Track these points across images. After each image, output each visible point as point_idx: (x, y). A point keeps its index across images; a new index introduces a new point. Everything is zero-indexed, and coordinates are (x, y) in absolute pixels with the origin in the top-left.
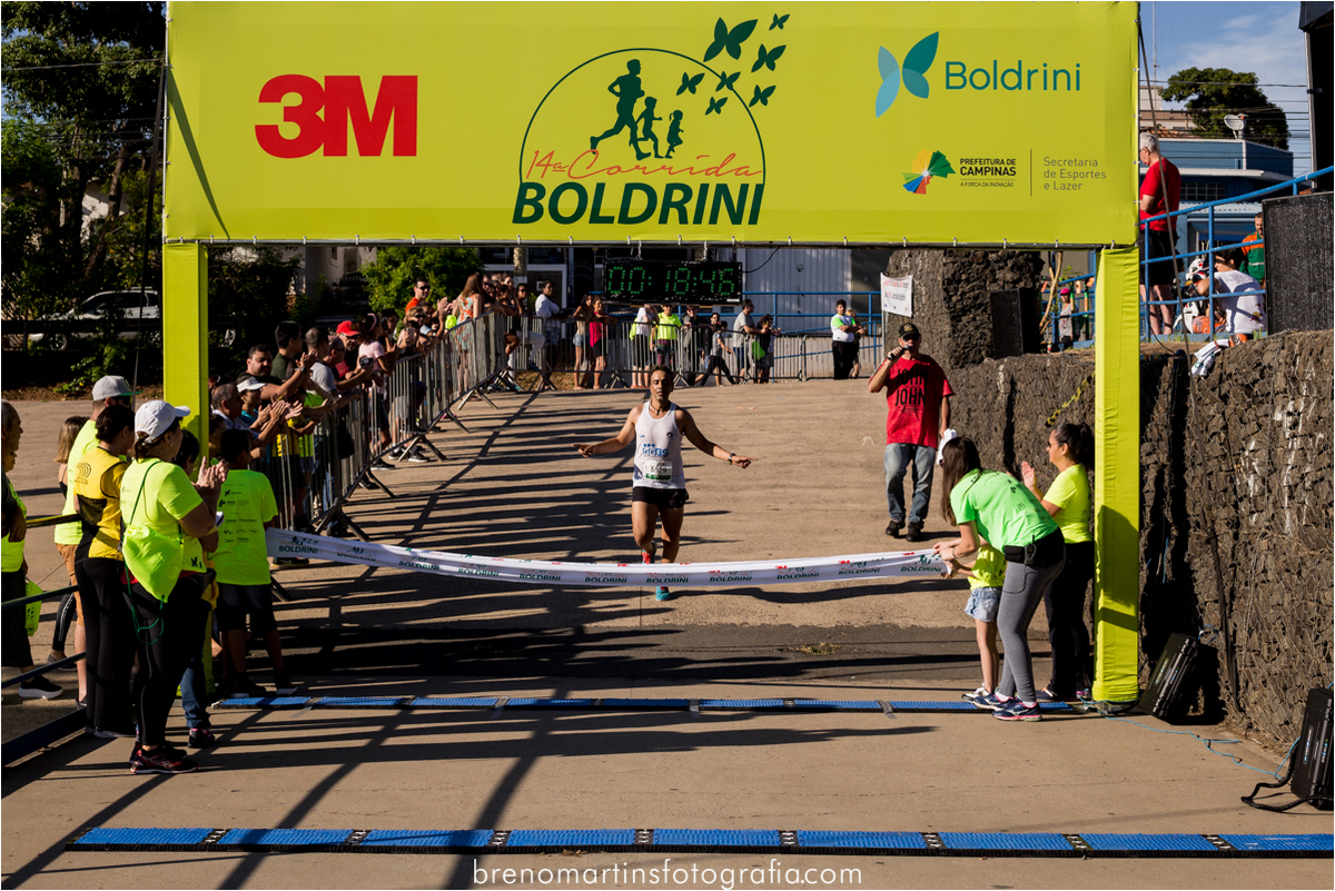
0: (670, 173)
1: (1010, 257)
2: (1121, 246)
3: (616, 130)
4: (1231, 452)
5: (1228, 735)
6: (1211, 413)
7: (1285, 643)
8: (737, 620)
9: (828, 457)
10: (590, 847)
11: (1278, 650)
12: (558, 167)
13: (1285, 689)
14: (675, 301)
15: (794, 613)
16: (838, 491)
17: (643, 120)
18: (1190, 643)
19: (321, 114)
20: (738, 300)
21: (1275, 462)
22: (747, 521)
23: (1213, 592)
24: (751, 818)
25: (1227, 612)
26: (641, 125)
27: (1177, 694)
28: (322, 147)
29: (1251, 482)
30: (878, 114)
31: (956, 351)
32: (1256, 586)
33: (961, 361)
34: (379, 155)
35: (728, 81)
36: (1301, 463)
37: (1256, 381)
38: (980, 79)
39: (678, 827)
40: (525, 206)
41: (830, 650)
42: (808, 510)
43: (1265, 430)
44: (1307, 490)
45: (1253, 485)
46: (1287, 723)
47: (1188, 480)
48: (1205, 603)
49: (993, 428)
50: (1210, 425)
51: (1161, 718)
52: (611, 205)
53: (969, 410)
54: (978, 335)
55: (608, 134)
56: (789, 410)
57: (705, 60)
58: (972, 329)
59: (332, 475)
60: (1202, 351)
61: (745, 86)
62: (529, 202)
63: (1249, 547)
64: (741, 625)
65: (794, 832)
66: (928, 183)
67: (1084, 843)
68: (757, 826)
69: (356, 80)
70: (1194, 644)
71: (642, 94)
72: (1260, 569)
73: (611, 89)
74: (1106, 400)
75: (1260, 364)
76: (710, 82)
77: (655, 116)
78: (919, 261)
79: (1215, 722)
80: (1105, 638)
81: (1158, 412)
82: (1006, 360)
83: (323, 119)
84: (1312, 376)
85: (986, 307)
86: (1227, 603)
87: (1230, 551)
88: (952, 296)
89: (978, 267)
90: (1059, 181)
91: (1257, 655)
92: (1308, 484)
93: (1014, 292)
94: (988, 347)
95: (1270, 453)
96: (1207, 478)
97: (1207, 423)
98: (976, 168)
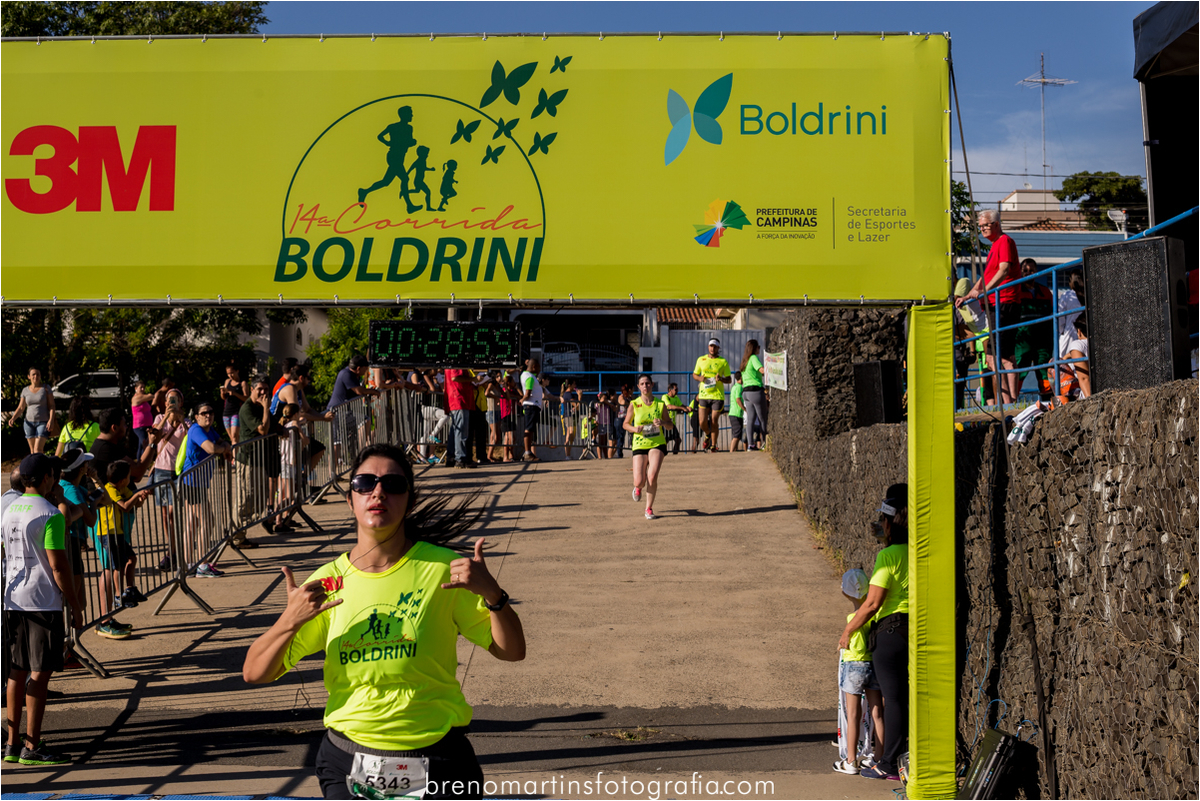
0: (443, 227)
1: (874, 330)
2: (933, 302)
3: (386, 181)
4: (1051, 527)
6: (1031, 483)
11: (1097, 754)
12: (323, 222)
14: (447, 364)
15: (620, 693)
16: (697, 562)
17: (415, 170)
18: (1006, 741)
19: (74, 167)
20: (515, 363)
21: (1095, 538)
22: (597, 594)
23: (1033, 683)
25: (1047, 706)
26: (412, 175)
28: (75, 202)
29: (1070, 561)
30: (667, 163)
31: (822, 423)
33: (827, 433)
34: (134, 208)
35: (505, 128)
36: (1119, 540)
37: (1075, 448)
40: (288, 263)
41: (647, 734)
42: (661, 582)
43: (1085, 503)
44: (1127, 572)
45: (1072, 564)
47: (1010, 552)
48: (1026, 694)
50: (1029, 497)
52: (379, 261)
53: (829, 481)
54: (844, 407)
55: (377, 186)
56: (670, 481)
57: (481, 107)
58: (837, 400)
60: (1021, 416)
61: (524, 134)
62: (292, 258)
63: (1069, 634)
64: (562, 706)
66: (722, 235)
69: (113, 129)
70: (1011, 741)
71: (414, 142)
72: (1079, 661)
73: (381, 138)
74: (918, 470)
75: (1078, 429)
76: (487, 130)
77: (428, 166)
78: (791, 337)
80: (918, 732)
81: (982, 483)
82: (859, 431)
83: (76, 171)
84: (1130, 441)
85: (851, 380)
86: (1046, 697)
87: (1050, 638)
88: (818, 369)
89: (842, 340)
90: (864, 232)
91: (1077, 758)
92: (1126, 565)
93: (876, 364)
94: (854, 418)
95: (1089, 528)
96: (1027, 555)
97: (1027, 495)
98: (774, 219)
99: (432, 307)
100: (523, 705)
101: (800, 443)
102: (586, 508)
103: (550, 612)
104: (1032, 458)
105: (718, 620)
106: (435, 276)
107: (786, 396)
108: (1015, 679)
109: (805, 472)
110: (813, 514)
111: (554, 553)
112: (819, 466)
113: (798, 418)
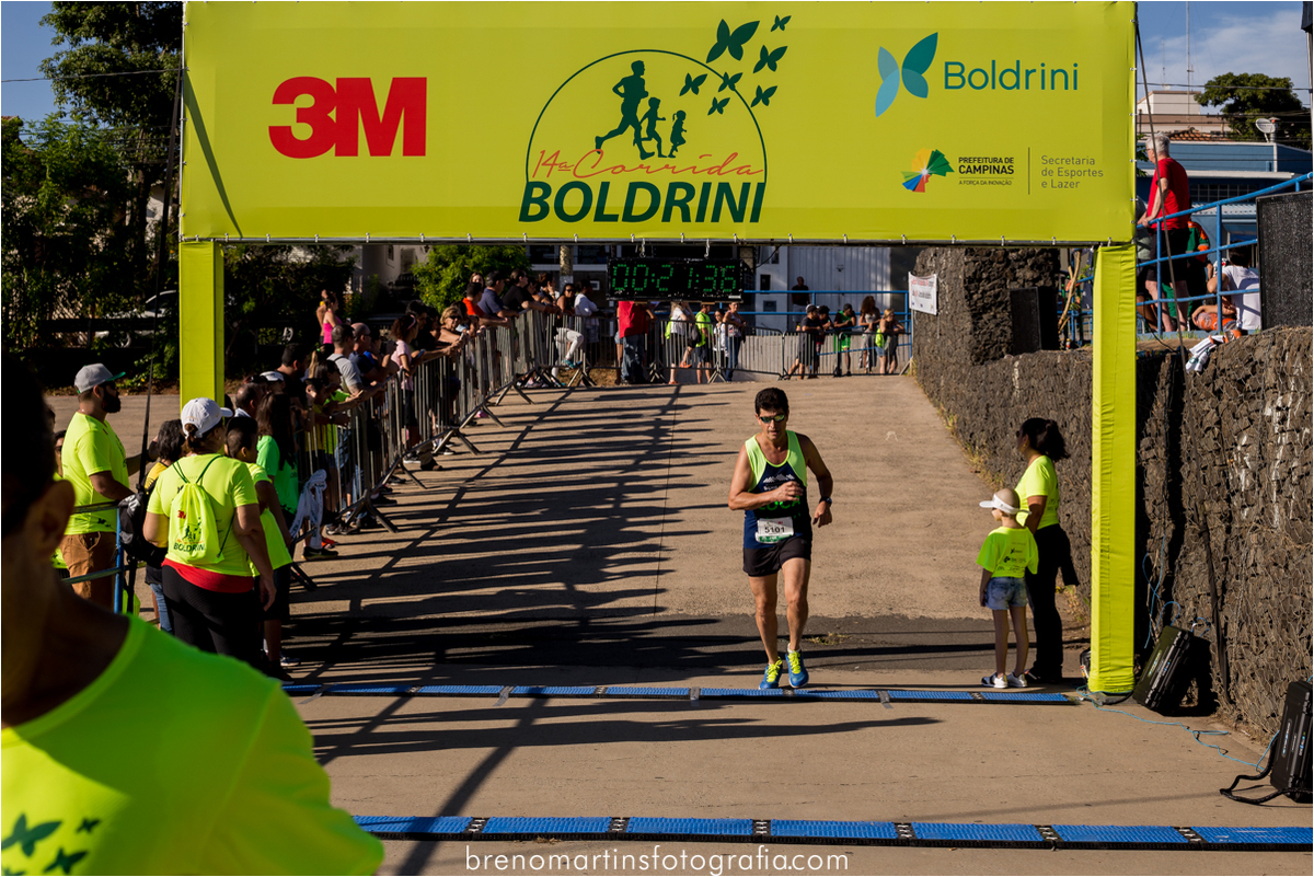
0: (673, 172)
1: (1030, 256)
2: (1118, 244)
3: (621, 130)
4: (1224, 447)
5: (1219, 727)
6: (1206, 408)
7: (1272, 636)
9: (852, 451)
10: (564, 834)
11: (1266, 643)
12: (564, 167)
13: (1272, 682)
16: (857, 484)
17: (647, 120)
18: (1182, 636)
19: (333, 115)
21: (1266, 456)
23: (1206, 585)
24: (729, 805)
25: (1219, 605)
26: (645, 125)
27: (1170, 685)
28: (334, 147)
29: (1242, 477)
30: (878, 115)
31: (977, 348)
32: (1247, 579)
33: (982, 358)
35: (730, 82)
36: (1288, 457)
37: (1248, 377)
38: (978, 79)
39: (654, 816)
40: (532, 205)
41: (838, 640)
43: (1256, 425)
44: (1294, 485)
45: (1244, 479)
46: (1273, 715)
47: (1184, 475)
48: (1199, 596)
50: (1205, 420)
51: (1154, 709)
52: (615, 203)
53: (987, 406)
54: (999, 332)
55: (612, 134)
56: (817, 405)
57: (709, 60)
58: (992, 326)
59: (361, 468)
60: (1198, 347)
61: (747, 87)
62: (536, 199)
63: (1240, 541)
65: (769, 821)
66: (927, 181)
67: (1055, 834)
68: (733, 815)
69: (368, 81)
70: (1186, 636)
71: (646, 94)
72: (1251, 562)
73: (615, 90)
74: (1102, 395)
75: (1251, 360)
76: (713, 83)
77: (659, 116)
78: (943, 260)
79: (1208, 715)
80: (1101, 630)
81: (1157, 407)
82: (1021, 357)
83: (335, 120)
84: (1299, 372)
85: (1007, 305)
86: (1219, 595)
87: (1222, 545)
88: (973, 294)
89: (998, 265)
90: (1057, 179)
91: (1247, 648)
92: (1295, 479)
93: (1033, 290)
94: (1008, 343)
95: (1260, 448)
96: (1202, 473)
97: (1202, 418)
98: (974, 167)
101: (951, 368)
102: (737, 432)
103: (724, 531)
104: (1208, 385)
105: (888, 539)
106: (666, 218)
107: (935, 321)
108: (1189, 583)
109: (958, 396)
110: (969, 438)
111: (716, 476)
112: (975, 390)
113: (950, 343)
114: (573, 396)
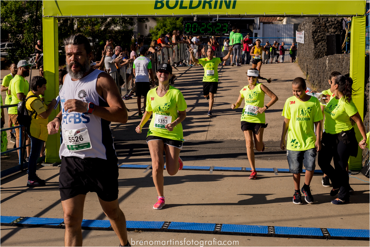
1: (333, 24)
2: (360, 16)
8: (236, 138)
14: (207, 35)
31: (316, 54)
40: (158, 4)
49: (324, 78)
51: (368, 177)
53: (318, 72)
54: (323, 49)
56: (266, 72)
58: (321, 47)
62: (160, 2)
64: (238, 140)
65: (222, 224)
78: (306, 26)
82: (329, 56)
85: (325, 40)
88: (315, 37)
89: (323, 28)
93: (334, 35)
94: (325, 52)
99: (203, 17)
100: (226, 140)
101: (308, 60)
102: (241, 80)
106: (204, 7)
107: (303, 45)
109: (310, 69)
110: (312, 82)
111: (232, 94)
112: (315, 67)
113: (308, 52)
114: (192, 69)
